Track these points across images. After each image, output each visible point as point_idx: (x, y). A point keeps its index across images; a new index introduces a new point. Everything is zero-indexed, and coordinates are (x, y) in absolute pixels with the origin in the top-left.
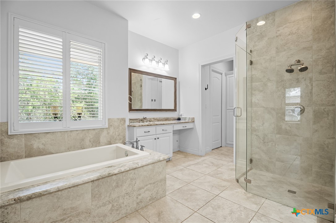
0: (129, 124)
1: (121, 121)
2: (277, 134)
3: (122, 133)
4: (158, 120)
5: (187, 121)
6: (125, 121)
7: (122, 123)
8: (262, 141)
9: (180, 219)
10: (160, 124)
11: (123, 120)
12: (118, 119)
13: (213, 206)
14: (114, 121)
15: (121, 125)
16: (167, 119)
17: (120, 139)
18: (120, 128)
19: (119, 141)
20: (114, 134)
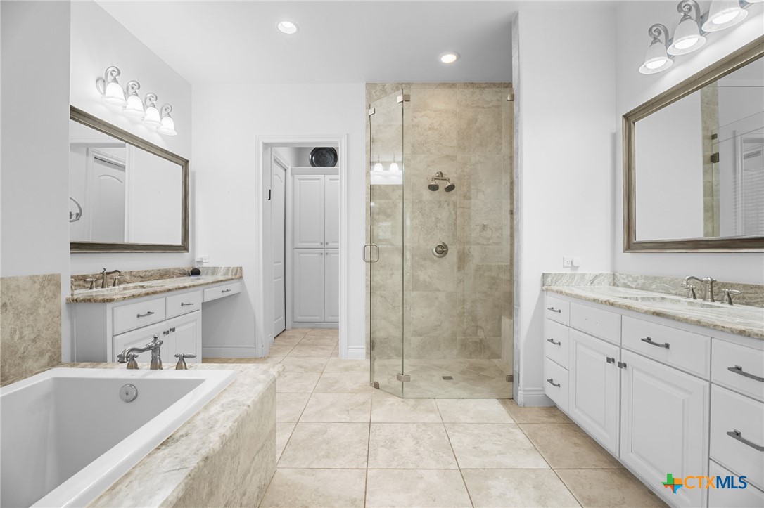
0: (72, 295)
1: (42, 287)
2: (413, 290)
3: (47, 329)
4: (142, 277)
5: (220, 277)
6: (58, 285)
7: (48, 291)
8: (391, 306)
9: (355, 499)
10: (176, 289)
11: (50, 280)
12: (33, 279)
13: (382, 444)
14: (18, 286)
15: (42, 301)
16: (164, 274)
17: (41, 354)
18: (41, 310)
19: (37, 360)
20: (17, 337)
